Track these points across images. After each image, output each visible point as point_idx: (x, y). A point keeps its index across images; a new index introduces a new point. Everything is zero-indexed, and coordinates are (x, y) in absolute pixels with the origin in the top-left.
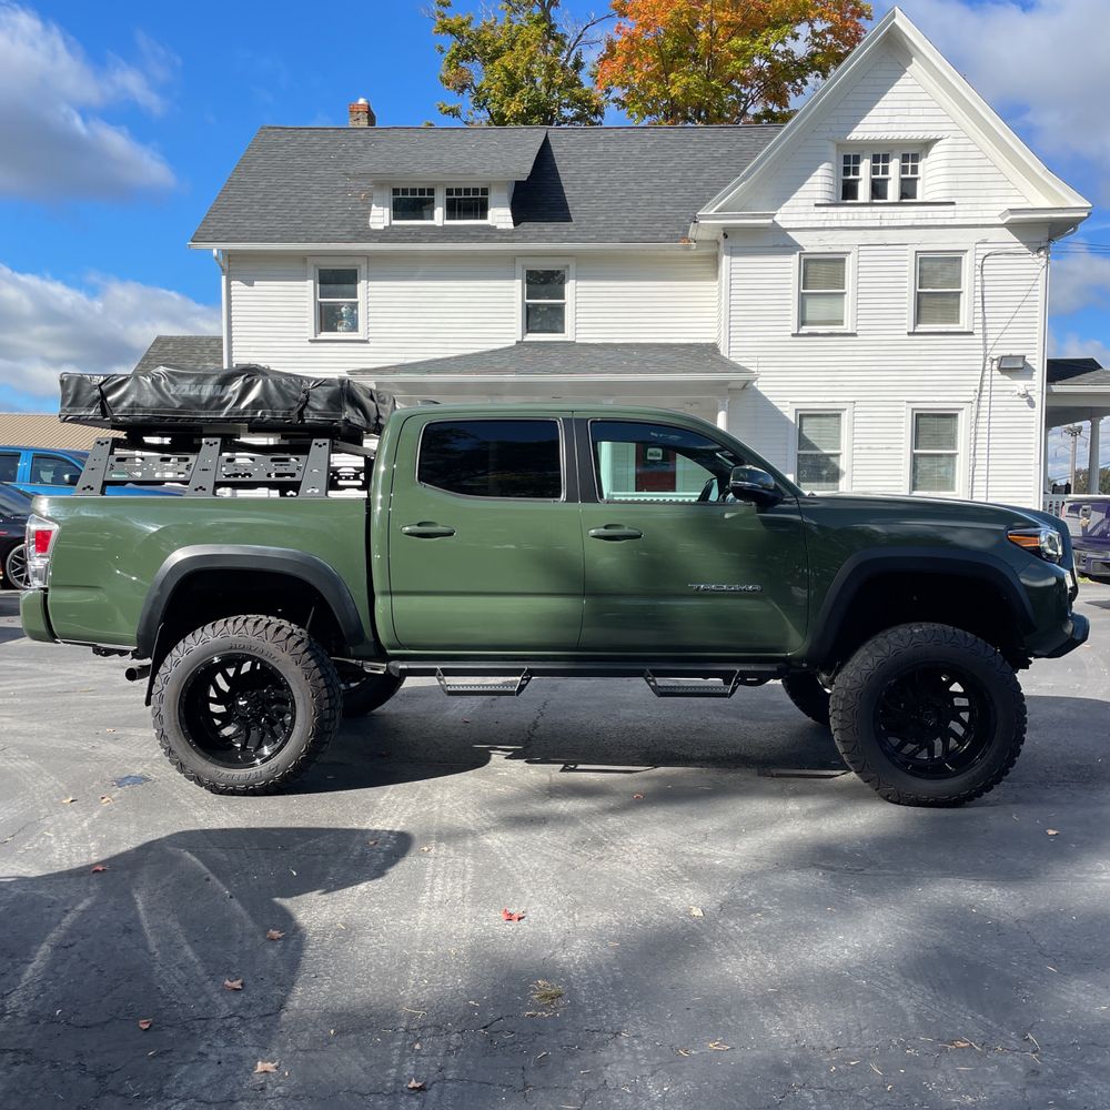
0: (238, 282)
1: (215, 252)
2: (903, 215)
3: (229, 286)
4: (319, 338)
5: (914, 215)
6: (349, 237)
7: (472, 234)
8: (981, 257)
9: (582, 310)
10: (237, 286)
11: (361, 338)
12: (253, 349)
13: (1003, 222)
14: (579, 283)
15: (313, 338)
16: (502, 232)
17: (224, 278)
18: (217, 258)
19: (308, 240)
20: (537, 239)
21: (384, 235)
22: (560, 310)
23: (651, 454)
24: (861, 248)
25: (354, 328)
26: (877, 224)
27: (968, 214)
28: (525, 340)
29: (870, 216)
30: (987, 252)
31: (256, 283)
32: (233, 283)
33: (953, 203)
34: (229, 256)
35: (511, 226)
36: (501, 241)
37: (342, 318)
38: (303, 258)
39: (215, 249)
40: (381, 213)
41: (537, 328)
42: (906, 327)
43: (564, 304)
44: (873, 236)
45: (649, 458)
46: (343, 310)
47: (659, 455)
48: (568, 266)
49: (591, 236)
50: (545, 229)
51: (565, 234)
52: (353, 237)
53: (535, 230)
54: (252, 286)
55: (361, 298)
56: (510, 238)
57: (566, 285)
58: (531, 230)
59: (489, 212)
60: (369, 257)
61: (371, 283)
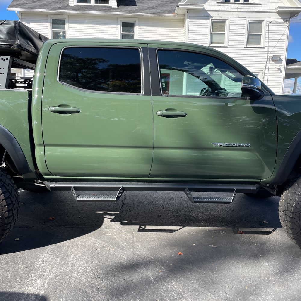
1: (16, 12)
2: (245, 8)
5: (248, 8)
6: (62, 8)
7: (103, 9)
8: (269, 23)
9: (140, 36)
13: (276, 11)
14: (139, 27)
16: (113, 8)
18: (17, 14)
19: (48, 9)
20: (125, 11)
21: (74, 8)
22: (132, 36)
24: (231, 18)
26: (236, 10)
27: (265, 8)
29: (234, 7)
30: (270, 21)
31: (31, 23)
33: (261, 4)
34: (21, 13)
35: (117, 7)
36: (113, 11)
37: (60, 37)
38: (46, 15)
39: (16, 10)
40: (73, 0)
42: (244, 45)
43: (134, 34)
44: (235, 14)
46: (61, 33)
48: (135, 21)
49: (143, 11)
50: (128, 8)
51: (135, 10)
52: (63, 8)
53: (125, 8)
54: (30, 24)
55: (66, 30)
56: (116, 11)
57: (135, 28)
58: (124, 8)
59: (109, 2)
60: (69, 15)
61: (70, 25)
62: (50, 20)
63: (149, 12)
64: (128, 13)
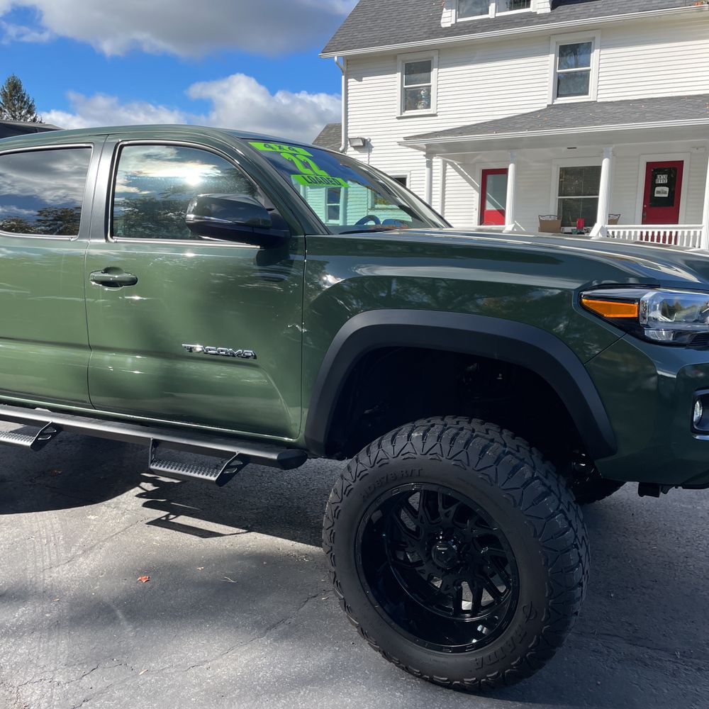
0: (353, 80)
1: (336, 58)
3: (346, 83)
4: (404, 115)
6: (425, 36)
7: (516, 21)
9: (604, 74)
10: (352, 82)
11: (431, 113)
12: (360, 127)
14: (603, 52)
15: (399, 116)
16: (541, 16)
17: (343, 77)
18: (337, 63)
19: (396, 42)
20: (568, 18)
21: (455, 30)
22: (585, 76)
23: (659, 192)
25: (428, 106)
28: (556, 103)
31: (364, 79)
32: (349, 80)
34: (347, 61)
35: (548, 10)
36: (537, 23)
37: (422, 99)
38: (393, 56)
39: (336, 56)
40: (449, 14)
41: (565, 93)
43: (589, 70)
45: (656, 195)
46: (422, 92)
47: (665, 193)
48: (594, 38)
49: (614, 10)
50: (577, 9)
51: (592, 10)
52: (428, 35)
53: (568, 11)
54: (362, 81)
55: (433, 82)
56: (546, 20)
57: (592, 54)
58: (565, 11)
59: (532, 2)
60: (440, 49)
61: (440, 70)
62: (400, 65)
63: (629, 10)
64: (574, 21)
